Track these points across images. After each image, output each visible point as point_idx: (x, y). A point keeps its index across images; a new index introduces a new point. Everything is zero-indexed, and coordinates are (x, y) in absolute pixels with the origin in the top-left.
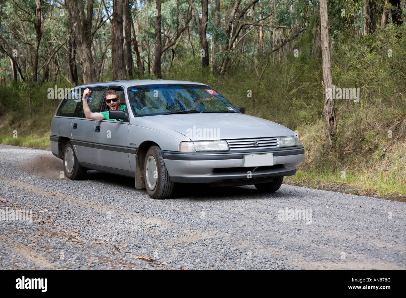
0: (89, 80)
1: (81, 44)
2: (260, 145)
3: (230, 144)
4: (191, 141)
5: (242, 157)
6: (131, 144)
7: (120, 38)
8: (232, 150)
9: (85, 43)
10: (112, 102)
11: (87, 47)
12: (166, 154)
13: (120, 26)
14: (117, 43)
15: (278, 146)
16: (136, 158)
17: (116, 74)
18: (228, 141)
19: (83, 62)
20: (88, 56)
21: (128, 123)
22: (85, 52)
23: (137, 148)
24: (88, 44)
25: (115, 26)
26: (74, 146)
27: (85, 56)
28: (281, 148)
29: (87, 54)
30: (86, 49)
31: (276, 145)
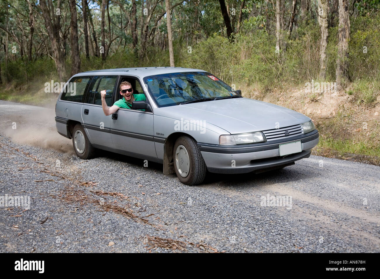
0: (58, 62)
1: (53, 40)
2: (290, 134)
3: (266, 135)
4: (231, 134)
5: (277, 147)
6: (158, 134)
7: (76, 37)
8: (268, 140)
9: (55, 39)
10: (127, 92)
11: (57, 41)
12: (204, 147)
13: (76, 29)
14: (74, 40)
15: (303, 133)
16: (164, 147)
17: (74, 58)
18: (264, 132)
19: (54, 50)
20: (57, 47)
21: (152, 113)
22: (55, 44)
23: (166, 138)
24: (57, 40)
25: (72, 29)
26: (86, 130)
27: (56, 47)
28: (305, 134)
29: (57, 46)
30: (56, 43)
31: (301, 132)
